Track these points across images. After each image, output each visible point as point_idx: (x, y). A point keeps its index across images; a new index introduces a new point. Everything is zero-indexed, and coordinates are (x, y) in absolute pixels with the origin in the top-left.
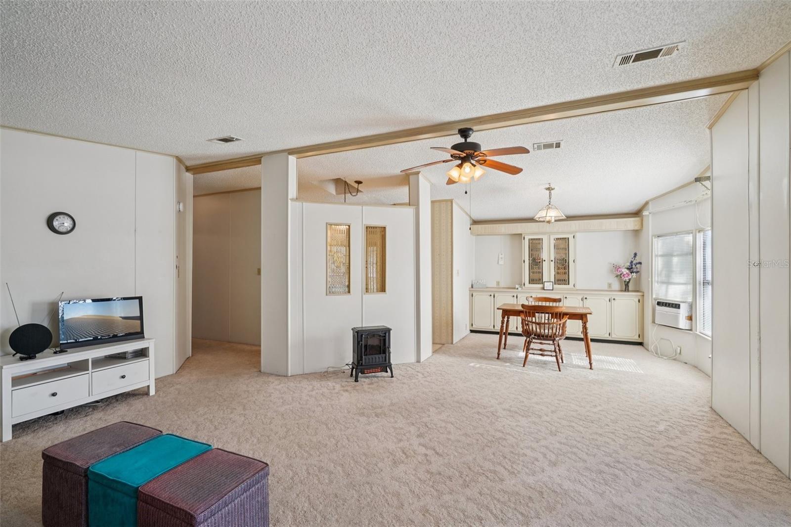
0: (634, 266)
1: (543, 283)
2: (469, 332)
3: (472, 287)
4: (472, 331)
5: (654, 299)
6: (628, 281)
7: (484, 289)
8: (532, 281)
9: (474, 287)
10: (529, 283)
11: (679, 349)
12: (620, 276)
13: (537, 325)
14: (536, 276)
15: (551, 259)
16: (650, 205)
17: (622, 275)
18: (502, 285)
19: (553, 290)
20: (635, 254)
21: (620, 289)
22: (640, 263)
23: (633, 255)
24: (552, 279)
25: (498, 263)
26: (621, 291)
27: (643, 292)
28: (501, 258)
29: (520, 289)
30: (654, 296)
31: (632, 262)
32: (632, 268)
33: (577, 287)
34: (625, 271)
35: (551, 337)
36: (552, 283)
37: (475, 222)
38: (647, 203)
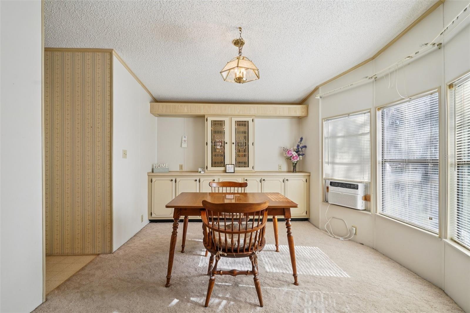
0: (300, 150)
1: (224, 166)
2: (148, 222)
3: (153, 172)
4: (152, 221)
5: (324, 179)
6: (295, 162)
7: (167, 173)
8: (214, 164)
9: (154, 171)
10: (212, 166)
11: (354, 229)
12: (289, 159)
13: (227, 235)
14: (219, 159)
15: (232, 142)
16: (320, 89)
17: (292, 158)
18: (185, 169)
19: (234, 172)
20: (302, 139)
21: (287, 171)
22: (305, 147)
23: (299, 140)
24: (234, 162)
25: (181, 146)
26: (289, 172)
27: (310, 173)
28: (185, 141)
29: (202, 172)
30: (324, 177)
31: (298, 146)
32: (299, 151)
33: (256, 169)
34: (295, 154)
35: (247, 250)
36: (233, 165)
37: (156, 100)
38: (316, 89)
